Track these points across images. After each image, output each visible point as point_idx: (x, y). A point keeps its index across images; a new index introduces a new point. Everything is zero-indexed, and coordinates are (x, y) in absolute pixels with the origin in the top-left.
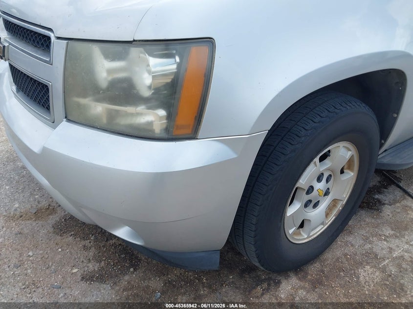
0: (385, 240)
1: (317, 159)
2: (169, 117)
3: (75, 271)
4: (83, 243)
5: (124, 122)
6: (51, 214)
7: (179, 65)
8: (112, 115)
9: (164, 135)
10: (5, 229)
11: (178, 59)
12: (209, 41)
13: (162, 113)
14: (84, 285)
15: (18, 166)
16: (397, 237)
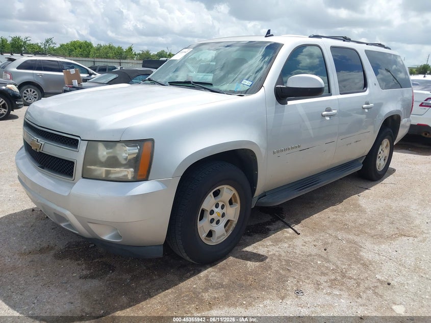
0: (266, 247)
1: (211, 193)
2: (135, 172)
3: (74, 275)
4: (77, 262)
5: (113, 176)
6: (51, 250)
7: (139, 150)
8: (108, 173)
9: (133, 180)
10: (20, 260)
11: (139, 147)
12: (152, 140)
13: (132, 170)
14: (81, 281)
15: (18, 226)
16: (274, 245)
